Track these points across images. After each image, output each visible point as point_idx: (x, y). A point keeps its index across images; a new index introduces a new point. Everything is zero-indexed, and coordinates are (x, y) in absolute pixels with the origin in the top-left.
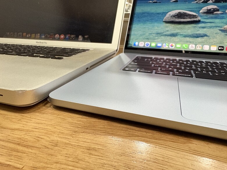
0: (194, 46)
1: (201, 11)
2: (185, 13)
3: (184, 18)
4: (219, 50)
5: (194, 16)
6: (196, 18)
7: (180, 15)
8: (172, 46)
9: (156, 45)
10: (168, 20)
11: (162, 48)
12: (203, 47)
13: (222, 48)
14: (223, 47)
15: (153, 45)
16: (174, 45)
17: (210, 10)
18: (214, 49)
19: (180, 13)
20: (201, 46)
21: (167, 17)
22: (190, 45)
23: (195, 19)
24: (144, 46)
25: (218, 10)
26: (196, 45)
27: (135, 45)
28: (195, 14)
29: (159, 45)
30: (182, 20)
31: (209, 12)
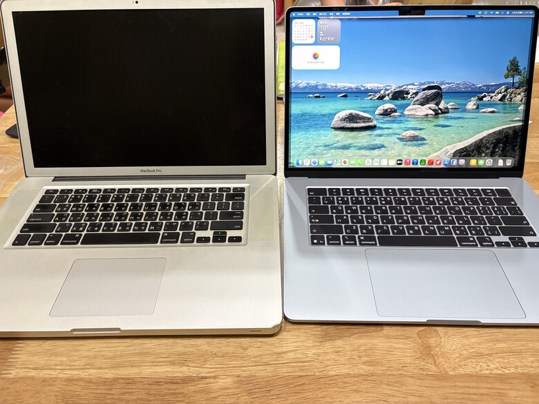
0: (370, 160)
1: (377, 112)
2: (358, 115)
3: (357, 123)
4: (398, 164)
5: (369, 120)
6: (372, 121)
7: (352, 118)
8: (345, 162)
9: (326, 162)
10: (337, 126)
11: (333, 166)
12: (380, 162)
13: (400, 162)
14: (401, 160)
15: (322, 163)
16: (347, 160)
17: (386, 110)
18: (392, 164)
19: (351, 114)
20: (378, 160)
21: (336, 121)
22: (367, 160)
23: (370, 124)
24: (310, 165)
25: (395, 111)
26: (373, 159)
27: (298, 164)
28: (369, 116)
29: (329, 162)
30: (355, 125)
31: (386, 113)
